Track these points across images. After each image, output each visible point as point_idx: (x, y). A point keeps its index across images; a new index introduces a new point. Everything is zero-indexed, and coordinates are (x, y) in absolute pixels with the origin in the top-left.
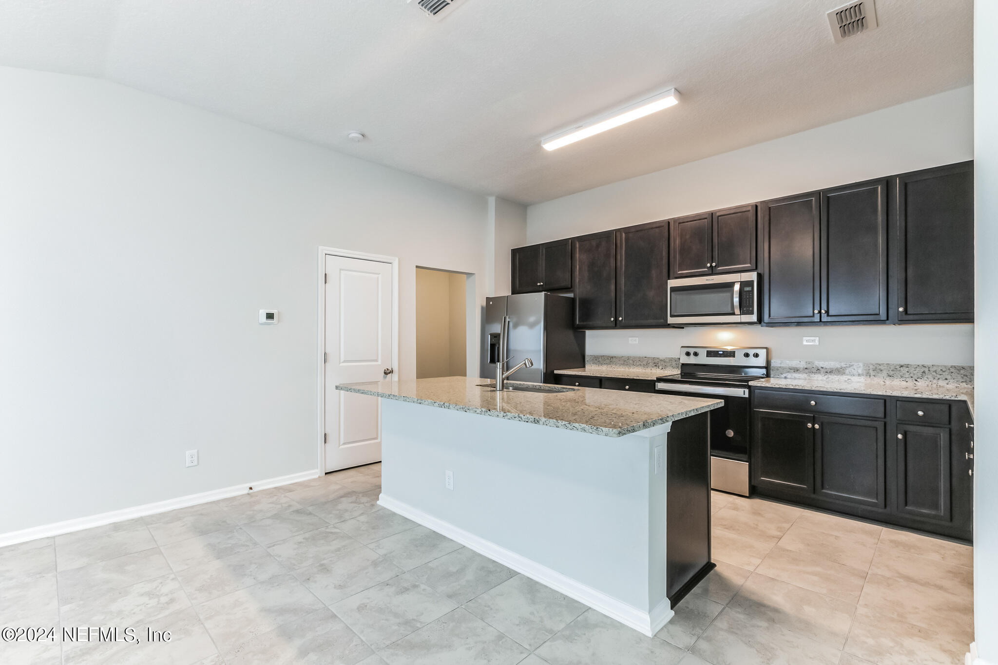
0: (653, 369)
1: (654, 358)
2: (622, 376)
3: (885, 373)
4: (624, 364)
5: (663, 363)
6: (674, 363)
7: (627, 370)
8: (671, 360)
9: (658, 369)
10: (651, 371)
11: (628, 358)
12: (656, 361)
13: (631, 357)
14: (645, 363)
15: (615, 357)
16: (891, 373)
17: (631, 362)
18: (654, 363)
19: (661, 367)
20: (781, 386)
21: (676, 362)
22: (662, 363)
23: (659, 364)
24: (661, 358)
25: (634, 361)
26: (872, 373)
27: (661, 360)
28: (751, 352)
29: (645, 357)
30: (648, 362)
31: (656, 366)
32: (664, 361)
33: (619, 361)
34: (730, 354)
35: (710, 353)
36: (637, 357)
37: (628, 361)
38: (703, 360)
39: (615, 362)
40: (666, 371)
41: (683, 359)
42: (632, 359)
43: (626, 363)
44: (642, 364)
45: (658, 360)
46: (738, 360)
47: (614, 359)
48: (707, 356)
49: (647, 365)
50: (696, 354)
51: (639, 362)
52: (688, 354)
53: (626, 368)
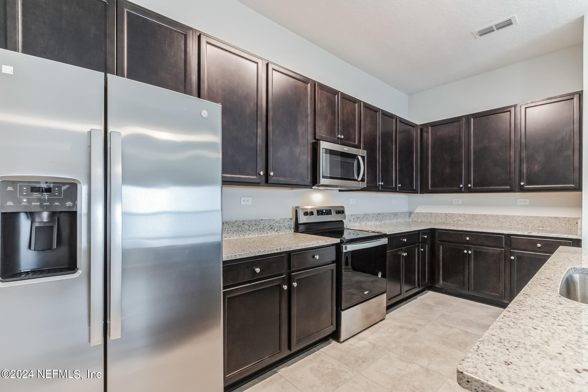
0: (268, 232)
4: (238, 231)
7: (241, 237)
8: (285, 220)
9: (273, 232)
10: (267, 235)
11: (244, 223)
12: (272, 223)
14: (261, 226)
17: (247, 227)
18: (270, 226)
21: (288, 223)
22: (277, 224)
23: (275, 226)
24: (275, 220)
25: (249, 226)
27: (276, 222)
29: (262, 220)
30: (264, 226)
31: (272, 228)
32: (278, 222)
33: (232, 227)
34: (328, 212)
35: (320, 212)
36: (253, 220)
37: (242, 226)
38: (316, 219)
39: (227, 230)
40: (280, 233)
41: (303, 219)
42: (247, 223)
43: (240, 229)
44: (258, 228)
45: (274, 222)
46: (332, 217)
47: (225, 226)
48: (317, 215)
49: (263, 228)
50: (311, 213)
51: (255, 226)
52: (306, 213)
53: (241, 235)
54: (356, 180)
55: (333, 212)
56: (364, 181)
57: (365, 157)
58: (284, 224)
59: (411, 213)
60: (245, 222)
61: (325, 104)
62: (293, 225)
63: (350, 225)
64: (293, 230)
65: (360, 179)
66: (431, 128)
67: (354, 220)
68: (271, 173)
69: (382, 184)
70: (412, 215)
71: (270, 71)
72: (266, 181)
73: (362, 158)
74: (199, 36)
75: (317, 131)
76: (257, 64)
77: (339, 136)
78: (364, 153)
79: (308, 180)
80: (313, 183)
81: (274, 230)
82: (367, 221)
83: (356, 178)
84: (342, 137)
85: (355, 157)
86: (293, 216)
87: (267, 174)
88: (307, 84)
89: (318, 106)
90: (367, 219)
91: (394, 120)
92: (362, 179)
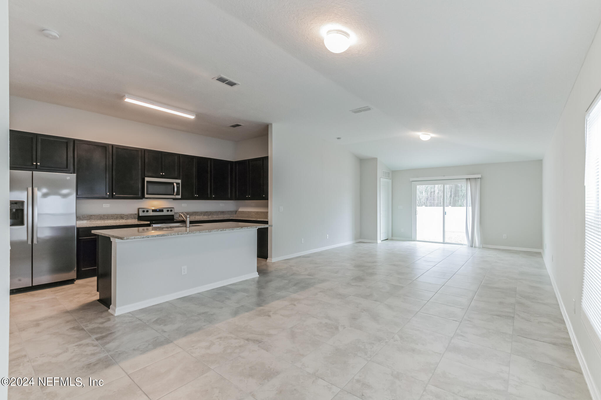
1: (121, 214)
3: (203, 214)
4: (100, 219)
6: (132, 217)
8: (131, 214)
10: (119, 221)
11: (104, 215)
13: (106, 215)
14: (115, 217)
15: (94, 215)
16: (204, 214)
17: (106, 217)
18: (121, 217)
19: (125, 219)
22: (126, 216)
23: (124, 217)
26: (200, 215)
27: (126, 215)
28: (170, 209)
29: (116, 214)
31: (122, 218)
32: (127, 215)
33: (97, 217)
34: (161, 211)
35: (154, 211)
36: (110, 215)
37: (103, 217)
38: (151, 214)
40: (128, 221)
41: (141, 214)
44: (113, 218)
45: (123, 215)
46: (165, 213)
47: (93, 217)
48: (152, 212)
49: (117, 218)
50: (147, 211)
51: (112, 217)
52: (144, 211)
53: (102, 221)
54: (173, 195)
55: (165, 210)
56: (179, 195)
57: (179, 183)
59: (236, 211)
61: (151, 159)
62: (137, 217)
64: (137, 220)
65: (175, 194)
66: (238, 164)
68: (114, 194)
69: (197, 196)
70: (237, 213)
71: (114, 149)
72: (112, 197)
73: (178, 184)
74: (74, 141)
75: (146, 173)
76: (106, 147)
77: (161, 174)
78: (179, 181)
79: (138, 196)
80: (143, 197)
81: (124, 219)
82: (196, 216)
83: (172, 194)
84: (164, 174)
85: (173, 183)
86: (136, 212)
87: (113, 194)
88: (138, 151)
89: (146, 160)
90: (195, 215)
91: (209, 161)
92: (178, 194)
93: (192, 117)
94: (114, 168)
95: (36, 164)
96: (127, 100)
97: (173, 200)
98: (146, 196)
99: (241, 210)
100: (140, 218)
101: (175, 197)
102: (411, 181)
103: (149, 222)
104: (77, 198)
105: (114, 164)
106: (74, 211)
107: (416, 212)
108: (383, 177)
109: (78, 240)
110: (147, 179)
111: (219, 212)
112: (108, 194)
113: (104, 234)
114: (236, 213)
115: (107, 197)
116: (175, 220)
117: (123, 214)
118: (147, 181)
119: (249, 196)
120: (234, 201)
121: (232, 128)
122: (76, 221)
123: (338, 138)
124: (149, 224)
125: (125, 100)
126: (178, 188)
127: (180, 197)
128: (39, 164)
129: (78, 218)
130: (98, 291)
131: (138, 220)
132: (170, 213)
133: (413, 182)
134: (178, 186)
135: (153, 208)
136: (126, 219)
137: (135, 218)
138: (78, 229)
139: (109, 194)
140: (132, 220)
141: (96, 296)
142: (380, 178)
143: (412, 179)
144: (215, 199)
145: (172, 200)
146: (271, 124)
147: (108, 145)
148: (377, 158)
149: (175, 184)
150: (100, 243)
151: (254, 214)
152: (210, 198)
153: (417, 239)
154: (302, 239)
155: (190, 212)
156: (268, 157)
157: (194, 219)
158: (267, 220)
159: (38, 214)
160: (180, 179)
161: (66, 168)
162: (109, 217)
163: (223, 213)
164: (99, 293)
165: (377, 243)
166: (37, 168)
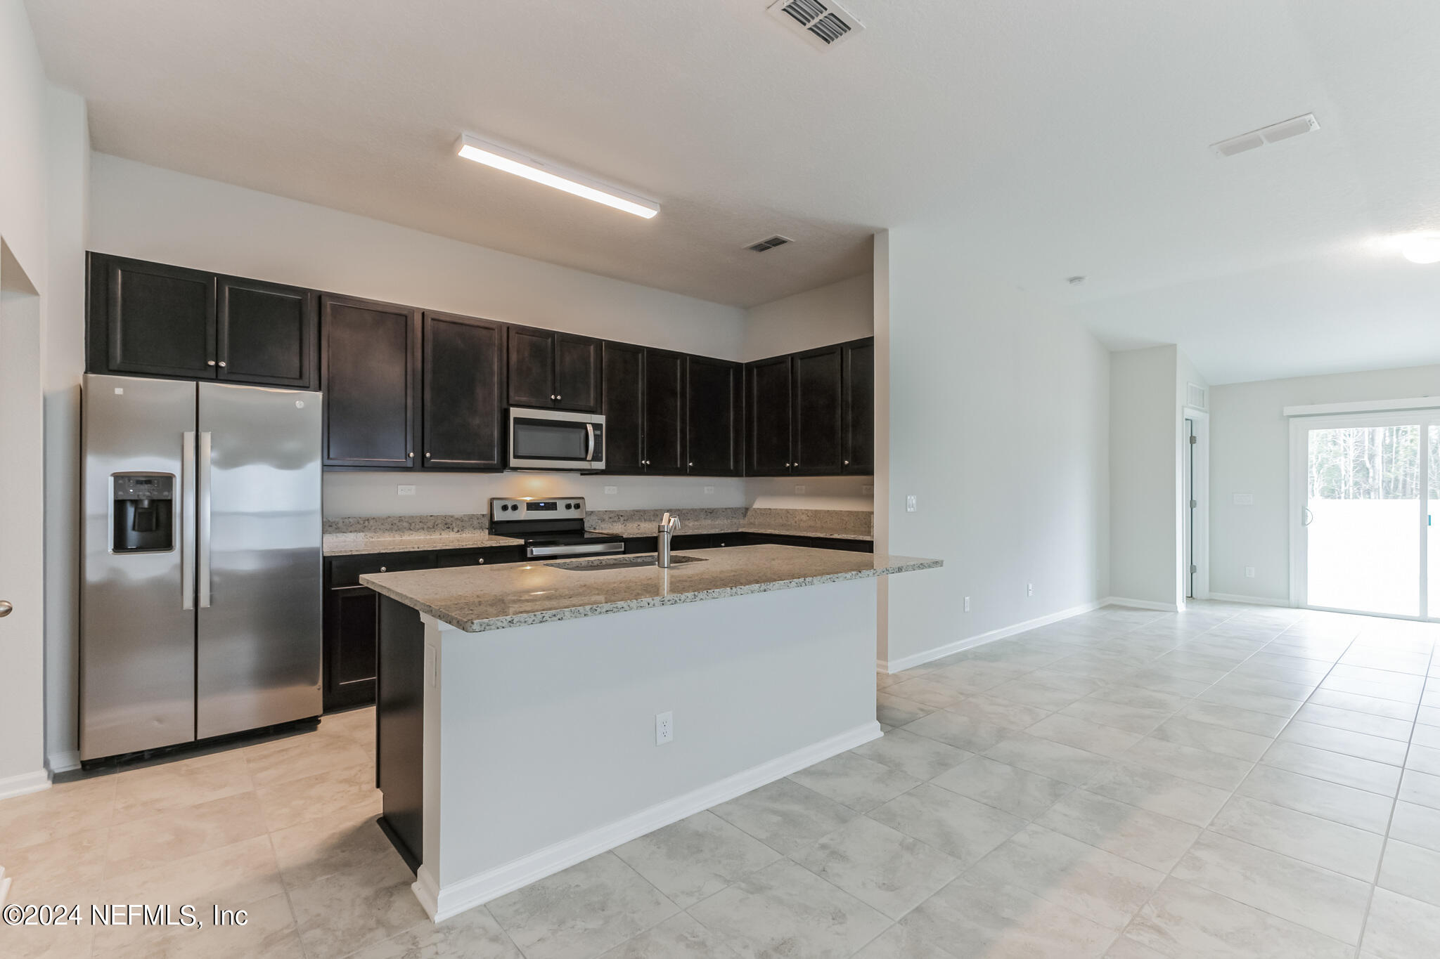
0: (443, 533)
1: (445, 516)
2: (385, 549)
4: (391, 530)
5: (461, 523)
6: (475, 522)
7: (398, 538)
8: (471, 517)
9: (452, 533)
10: (440, 537)
11: (401, 519)
12: (449, 521)
13: (405, 517)
14: (430, 524)
15: (374, 518)
17: (405, 524)
18: (446, 524)
19: (456, 530)
20: (647, 535)
21: (478, 521)
22: (458, 523)
23: (454, 525)
24: (456, 517)
25: (410, 524)
26: (652, 518)
27: (457, 519)
28: (573, 503)
29: (431, 516)
30: (436, 523)
31: (449, 528)
32: (461, 520)
33: (382, 524)
34: (551, 506)
35: (532, 506)
36: (417, 517)
37: (399, 524)
38: (523, 514)
39: (373, 528)
40: (464, 535)
41: (499, 516)
42: (406, 520)
43: (395, 527)
44: (425, 527)
45: (452, 519)
46: (561, 513)
47: (371, 522)
48: (528, 510)
49: (434, 527)
50: (515, 508)
51: (421, 524)
52: (505, 508)
53: (396, 535)
54: (584, 459)
55: (561, 505)
56: (601, 460)
57: (602, 425)
58: (471, 522)
59: (747, 509)
60: (403, 518)
61: (526, 354)
62: (487, 524)
63: (603, 526)
64: (487, 531)
65: (589, 457)
66: (757, 372)
67: (611, 520)
68: (428, 455)
69: (648, 462)
70: (749, 513)
71: (428, 322)
72: (423, 466)
73: (597, 427)
74: (320, 297)
75: (512, 394)
76: (406, 317)
77: (553, 397)
78: (601, 419)
79: (493, 462)
80: (503, 465)
81: (453, 531)
82: (641, 521)
83: (583, 456)
84: (559, 397)
85: (582, 426)
86: (485, 511)
87: (423, 456)
88: (493, 329)
89: (514, 357)
90: (640, 519)
91: (679, 362)
92: (596, 458)
93: (647, 213)
94: (428, 377)
95: (217, 366)
96: (468, 152)
97: (582, 474)
98: (514, 462)
99: (760, 504)
100: (496, 527)
101: (589, 468)
102: (1285, 415)
103: (522, 542)
104: (325, 468)
105: (429, 366)
106: (318, 505)
107: (1304, 516)
108: (1190, 405)
109: (329, 596)
110: (515, 412)
111: (702, 510)
112: (412, 455)
113: (397, 594)
114: (745, 515)
115: (410, 464)
116: (586, 536)
117: (450, 514)
118: (515, 419)
119: (796, 464)
120: (744, 479)
121: (755, 253)
122: (323, 533)
123: (1072, 280)
124: (522, 545)
125: (461, 154)
126: (598, 439)
127: (601, 465)
128: (223, 364)
129: (329, 526)
130: (378, 786)
131: (489, 534)
132: (573, 514)
133: (1291, 419)
134: (598, 432)
135: (528, 499)
136: (458, 531)
137: (482, 528)
138: (328, 561)
139: (414, 458)
140: (476, 531)
141: (374, 804)
142: (1183, 407)
143: (1289, 411)
144: (694, 472)
145: (577, 475)
146: (885, 231)
147: (412, 310)
148: (1176, 345)
149: (590, 428)
150: (387, 625)
151: (804, 517)
152: (682, 472)
153: (1310, 603)
154: (967, 598)
155: (626, 511)
156: (872, 338)
157: (636, 531)
158: (867, 538)
159: (212, 514)
160: (601, 414)
161: (298, 377)
162: (413, 524)
163: (711, 513)
164: (381, 794)
165: (1178, 612)
166: (219, 378)
